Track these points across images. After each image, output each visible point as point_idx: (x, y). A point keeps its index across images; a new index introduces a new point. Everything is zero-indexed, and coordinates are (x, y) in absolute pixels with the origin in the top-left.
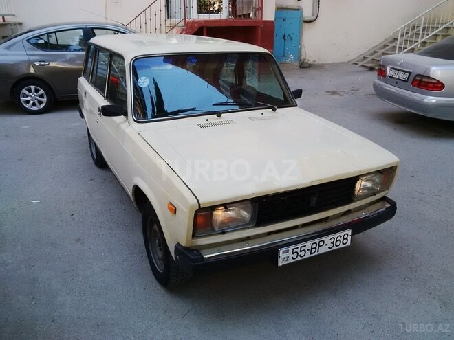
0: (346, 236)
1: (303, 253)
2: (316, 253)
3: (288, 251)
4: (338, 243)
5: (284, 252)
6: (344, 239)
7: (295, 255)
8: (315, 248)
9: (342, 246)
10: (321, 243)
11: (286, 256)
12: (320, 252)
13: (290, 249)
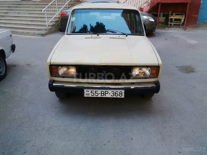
0: (121, 93)
1: (97, 94)
2: (104, 96)
3: (88, 91)
4: (117, 95)
5: (86, 91)
6: (120, 94)
7: (93, 94)
8: (103, 94)
9: (119, 97)
10: (107, 92)
11: (88, 93)
12: (106, 96)
13: (90, 91)
